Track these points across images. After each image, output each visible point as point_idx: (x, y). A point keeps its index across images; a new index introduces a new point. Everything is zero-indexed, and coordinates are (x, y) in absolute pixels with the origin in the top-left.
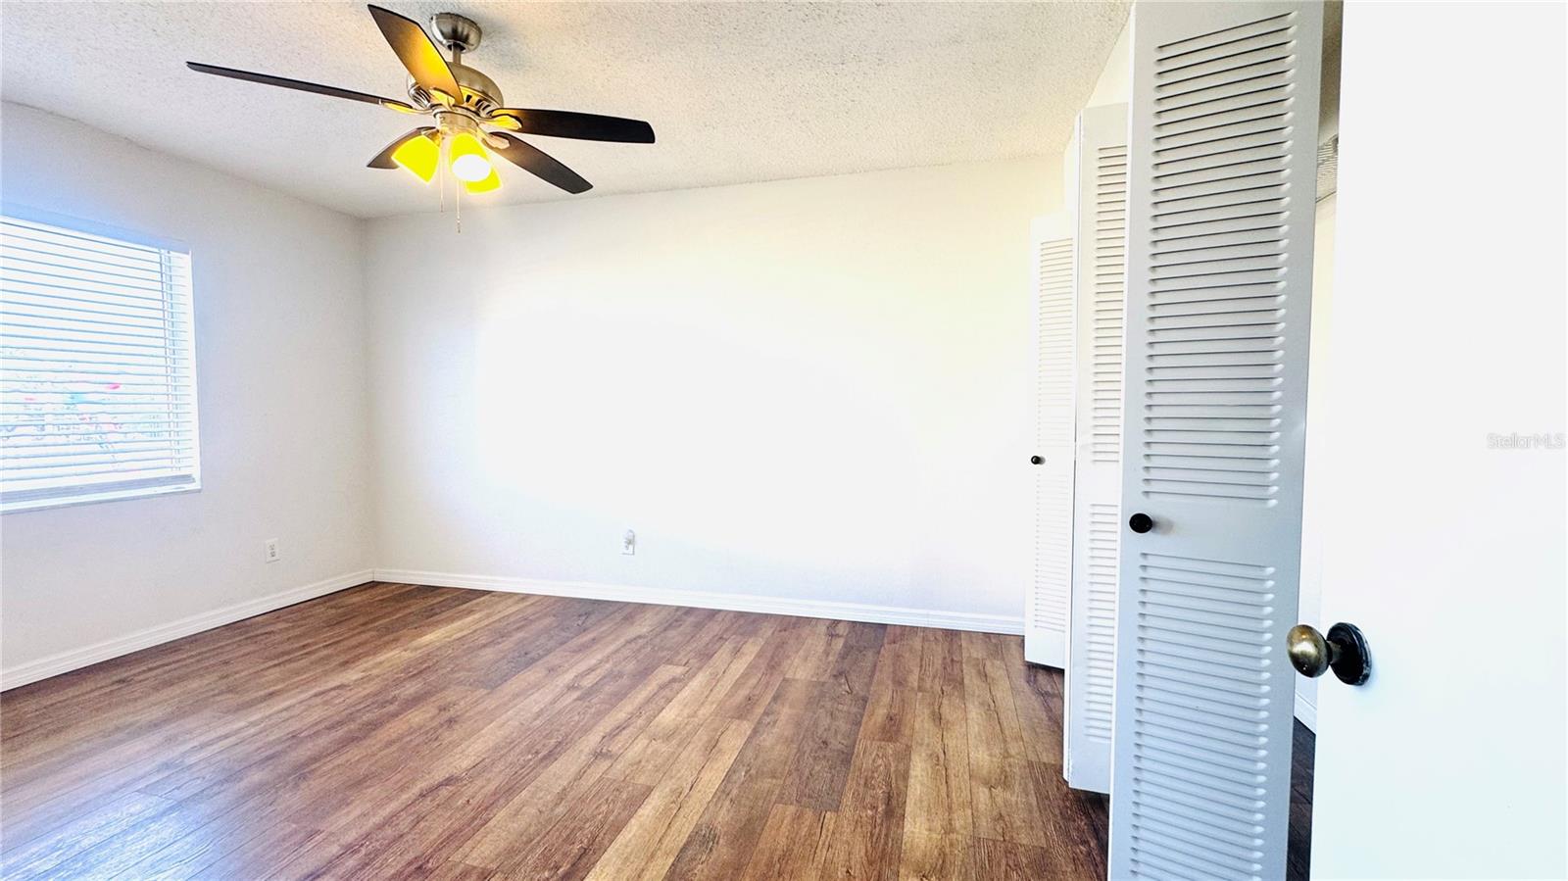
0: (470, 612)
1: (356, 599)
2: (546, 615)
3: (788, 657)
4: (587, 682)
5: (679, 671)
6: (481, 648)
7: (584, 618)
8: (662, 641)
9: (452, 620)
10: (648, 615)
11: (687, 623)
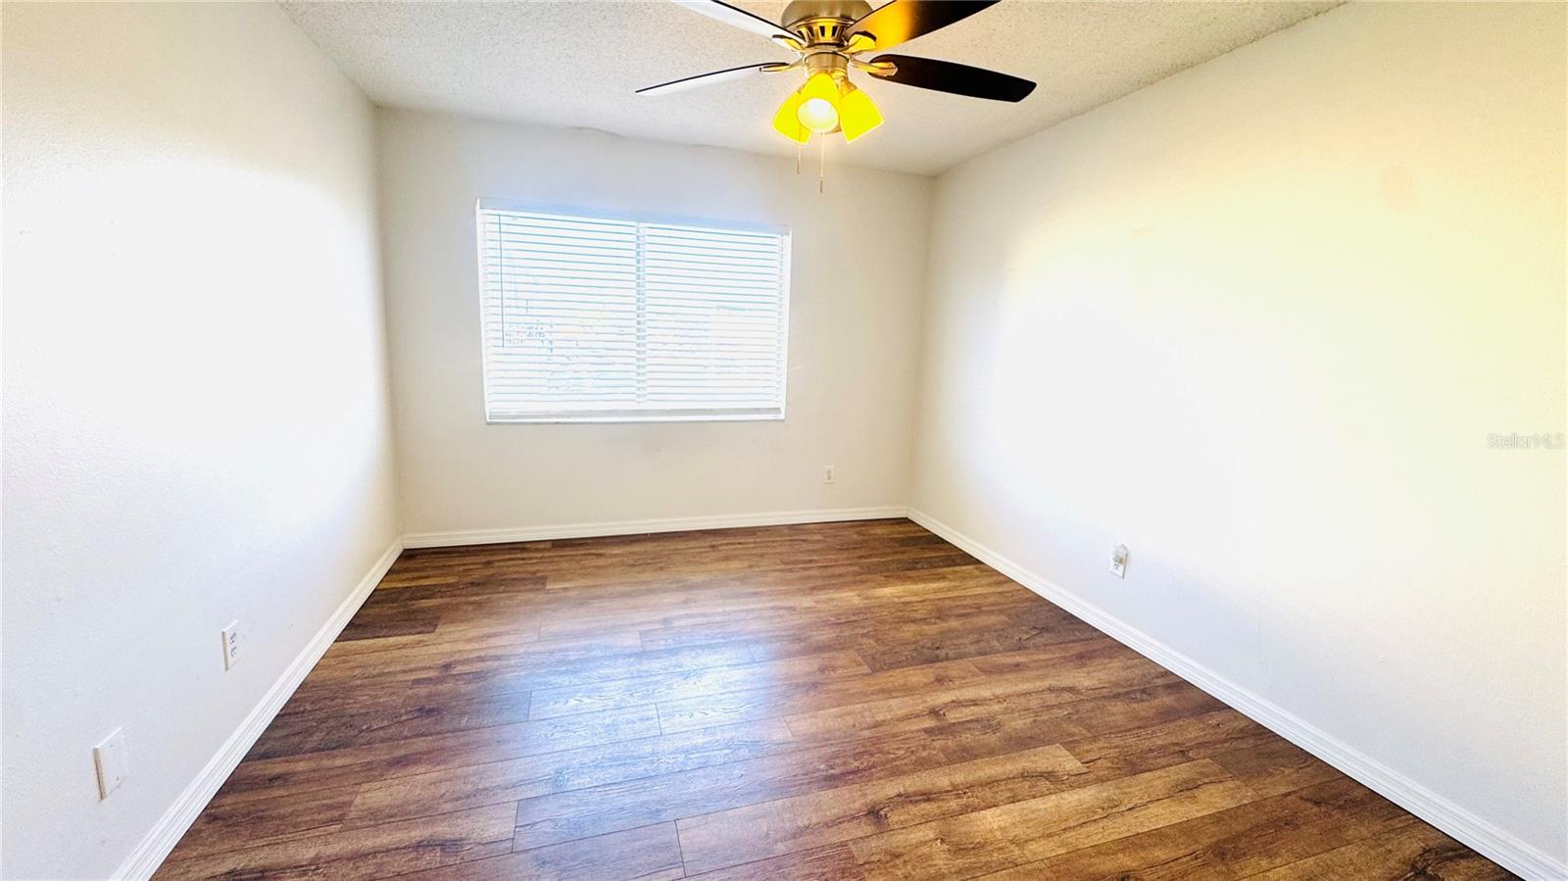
0: (943, 578)
1: (879, 531)
2: (1001, 612)
3: (1271, 856)
4: (953, 716)
5: (1069, 763)
6: (908, 622)
7: (1037, 631)
8: (1092, 710)
9: (922, 580)
10: (1116, 664)
11: (1156, 702)
